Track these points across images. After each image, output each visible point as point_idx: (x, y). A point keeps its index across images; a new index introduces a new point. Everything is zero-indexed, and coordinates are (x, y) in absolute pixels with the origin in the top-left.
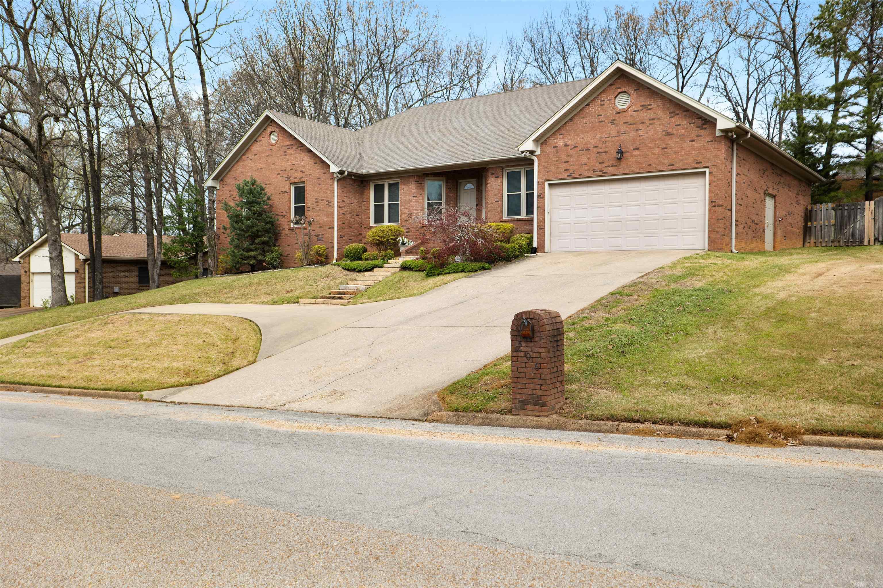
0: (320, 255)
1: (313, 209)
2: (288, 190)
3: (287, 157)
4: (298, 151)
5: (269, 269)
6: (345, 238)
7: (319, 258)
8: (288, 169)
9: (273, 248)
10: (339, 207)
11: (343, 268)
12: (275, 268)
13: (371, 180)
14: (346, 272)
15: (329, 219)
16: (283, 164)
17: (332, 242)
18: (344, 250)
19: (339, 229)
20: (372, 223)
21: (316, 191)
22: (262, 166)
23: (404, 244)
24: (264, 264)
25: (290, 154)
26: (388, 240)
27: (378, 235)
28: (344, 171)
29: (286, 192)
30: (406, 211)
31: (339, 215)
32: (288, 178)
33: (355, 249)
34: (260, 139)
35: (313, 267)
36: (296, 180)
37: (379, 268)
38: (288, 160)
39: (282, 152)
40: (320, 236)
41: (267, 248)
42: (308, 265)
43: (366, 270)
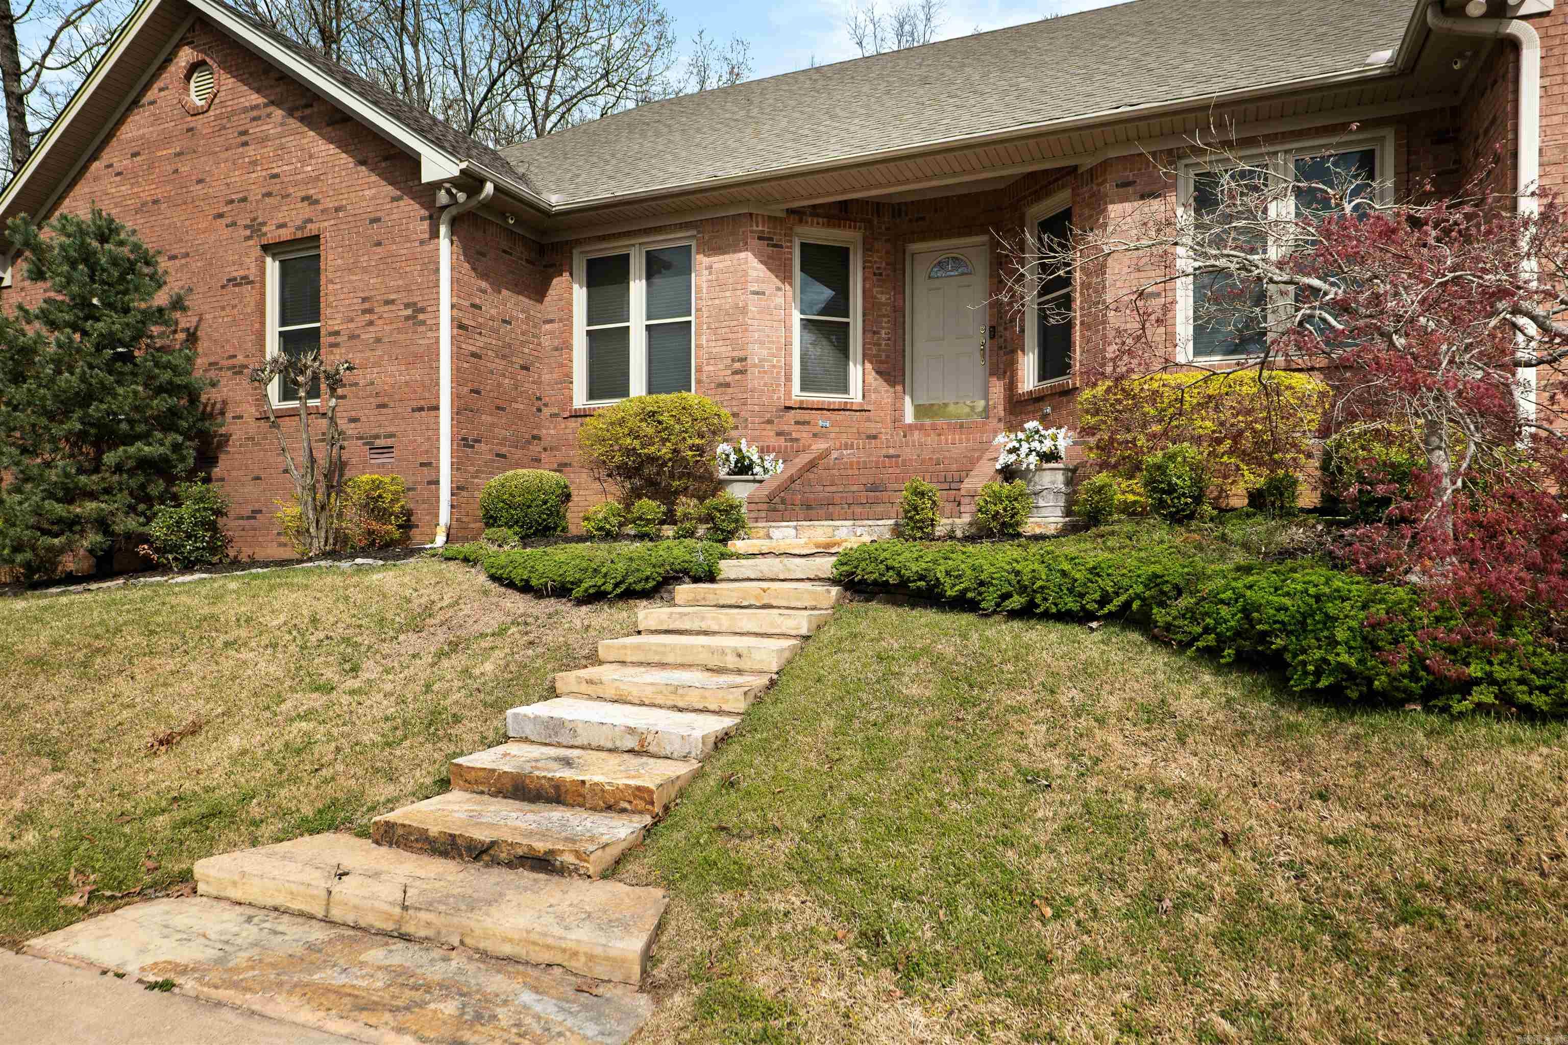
0: (382, 515)
1: (353, 337)
2: (253, 273)
3: (250, 150)
4: (294, 124)
5: (165, 569)
6: (482, 447)
7: (375, 526)
8: (256, 194)
9: (181, 488)
10: (459, 326)
11: (494, 578)
12: (188, 567)
13: (578, 242)
14: (517, 603)
15: (417, 374)
16: (236, 177)
17: (431, 465)
18: (479, 495)
19: (458, 412)
20: (580, 398)
21: (365, 270)
22: (159, 194)
23: (743, 468)
24: (144, 549)
25: (263, 140)
26: (675, 451)
27: (633, 434)
28: (482, 182)
29: (246, 280)
30: (724, 350)
31: (457, 355)
32: (255, 228)
33: (528, 491)
34: (150, 95)
35: (345, 565)
36: (285, 234)
37: (696, 580)
38: (254, 163)
39: (231, 134)
40: (379, 443)
41: (156, 488)
42: (325, 555)
43: (630, 594)
